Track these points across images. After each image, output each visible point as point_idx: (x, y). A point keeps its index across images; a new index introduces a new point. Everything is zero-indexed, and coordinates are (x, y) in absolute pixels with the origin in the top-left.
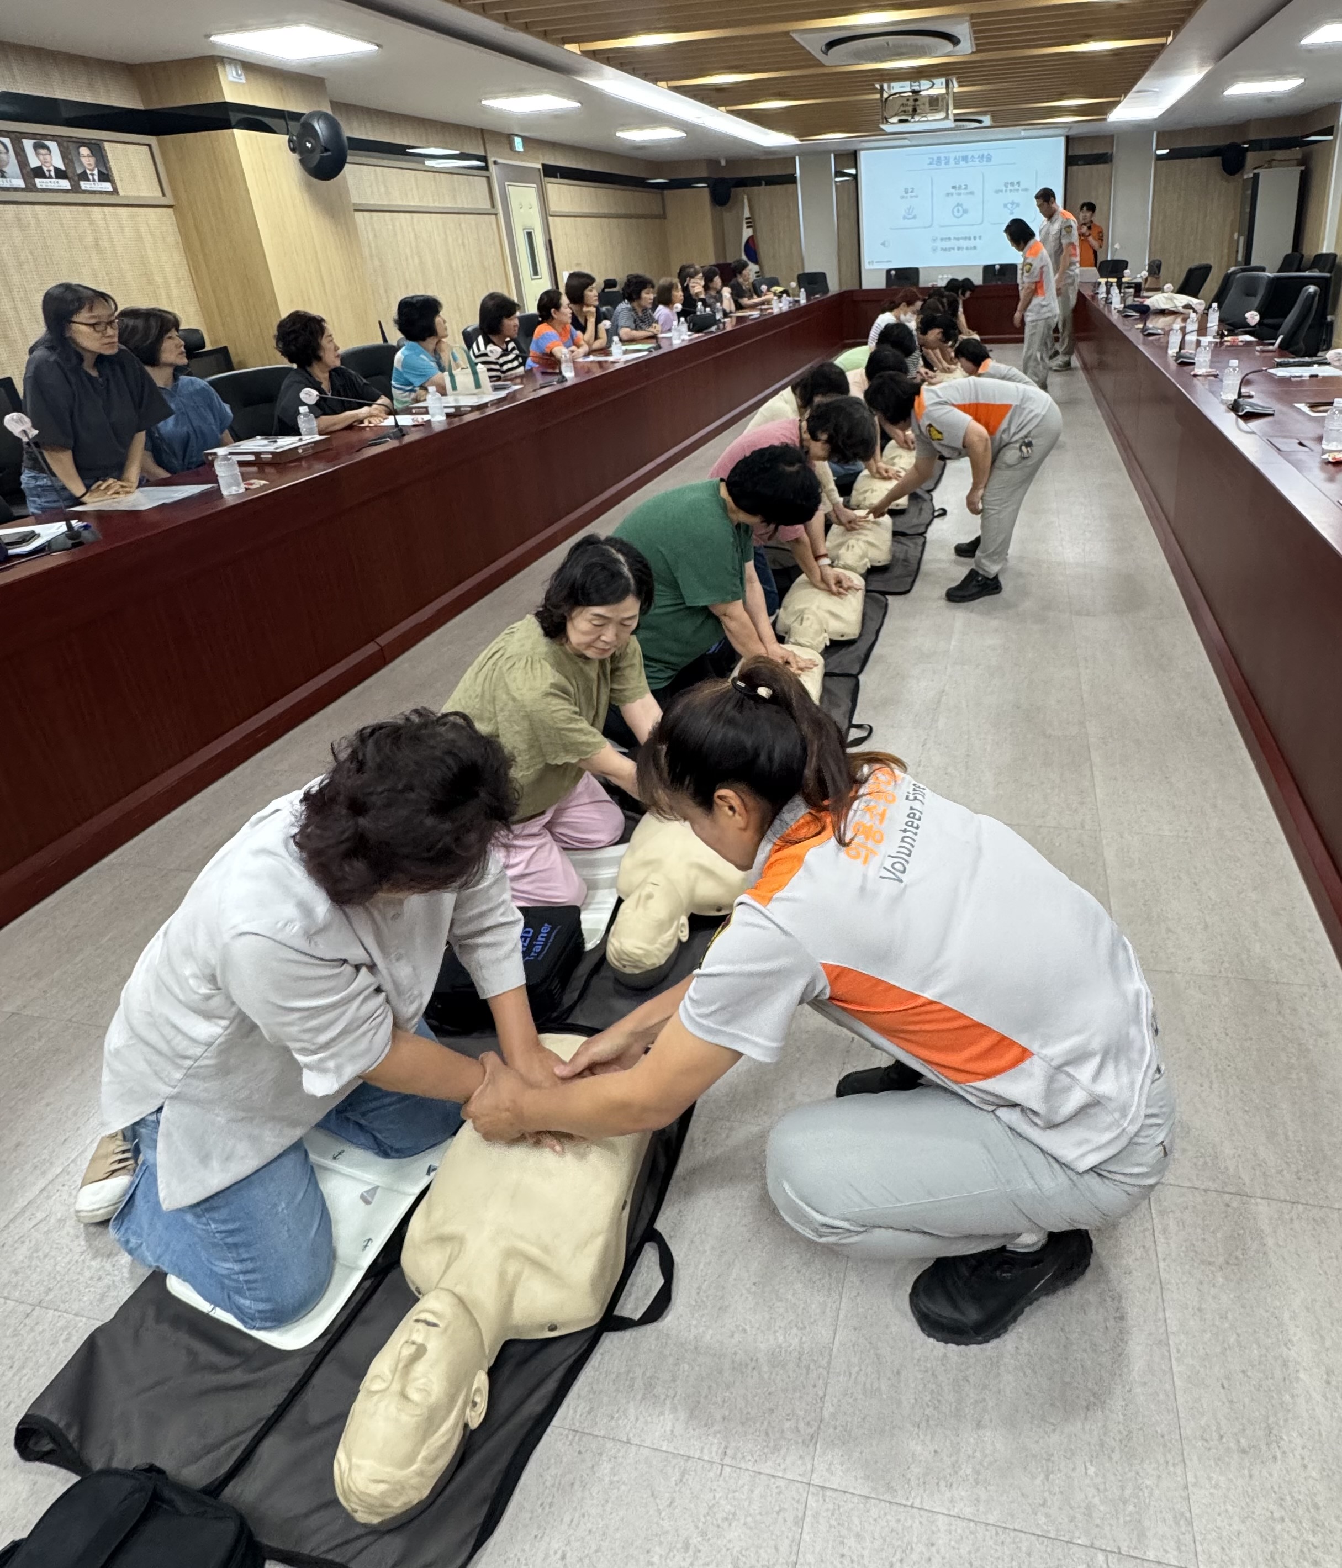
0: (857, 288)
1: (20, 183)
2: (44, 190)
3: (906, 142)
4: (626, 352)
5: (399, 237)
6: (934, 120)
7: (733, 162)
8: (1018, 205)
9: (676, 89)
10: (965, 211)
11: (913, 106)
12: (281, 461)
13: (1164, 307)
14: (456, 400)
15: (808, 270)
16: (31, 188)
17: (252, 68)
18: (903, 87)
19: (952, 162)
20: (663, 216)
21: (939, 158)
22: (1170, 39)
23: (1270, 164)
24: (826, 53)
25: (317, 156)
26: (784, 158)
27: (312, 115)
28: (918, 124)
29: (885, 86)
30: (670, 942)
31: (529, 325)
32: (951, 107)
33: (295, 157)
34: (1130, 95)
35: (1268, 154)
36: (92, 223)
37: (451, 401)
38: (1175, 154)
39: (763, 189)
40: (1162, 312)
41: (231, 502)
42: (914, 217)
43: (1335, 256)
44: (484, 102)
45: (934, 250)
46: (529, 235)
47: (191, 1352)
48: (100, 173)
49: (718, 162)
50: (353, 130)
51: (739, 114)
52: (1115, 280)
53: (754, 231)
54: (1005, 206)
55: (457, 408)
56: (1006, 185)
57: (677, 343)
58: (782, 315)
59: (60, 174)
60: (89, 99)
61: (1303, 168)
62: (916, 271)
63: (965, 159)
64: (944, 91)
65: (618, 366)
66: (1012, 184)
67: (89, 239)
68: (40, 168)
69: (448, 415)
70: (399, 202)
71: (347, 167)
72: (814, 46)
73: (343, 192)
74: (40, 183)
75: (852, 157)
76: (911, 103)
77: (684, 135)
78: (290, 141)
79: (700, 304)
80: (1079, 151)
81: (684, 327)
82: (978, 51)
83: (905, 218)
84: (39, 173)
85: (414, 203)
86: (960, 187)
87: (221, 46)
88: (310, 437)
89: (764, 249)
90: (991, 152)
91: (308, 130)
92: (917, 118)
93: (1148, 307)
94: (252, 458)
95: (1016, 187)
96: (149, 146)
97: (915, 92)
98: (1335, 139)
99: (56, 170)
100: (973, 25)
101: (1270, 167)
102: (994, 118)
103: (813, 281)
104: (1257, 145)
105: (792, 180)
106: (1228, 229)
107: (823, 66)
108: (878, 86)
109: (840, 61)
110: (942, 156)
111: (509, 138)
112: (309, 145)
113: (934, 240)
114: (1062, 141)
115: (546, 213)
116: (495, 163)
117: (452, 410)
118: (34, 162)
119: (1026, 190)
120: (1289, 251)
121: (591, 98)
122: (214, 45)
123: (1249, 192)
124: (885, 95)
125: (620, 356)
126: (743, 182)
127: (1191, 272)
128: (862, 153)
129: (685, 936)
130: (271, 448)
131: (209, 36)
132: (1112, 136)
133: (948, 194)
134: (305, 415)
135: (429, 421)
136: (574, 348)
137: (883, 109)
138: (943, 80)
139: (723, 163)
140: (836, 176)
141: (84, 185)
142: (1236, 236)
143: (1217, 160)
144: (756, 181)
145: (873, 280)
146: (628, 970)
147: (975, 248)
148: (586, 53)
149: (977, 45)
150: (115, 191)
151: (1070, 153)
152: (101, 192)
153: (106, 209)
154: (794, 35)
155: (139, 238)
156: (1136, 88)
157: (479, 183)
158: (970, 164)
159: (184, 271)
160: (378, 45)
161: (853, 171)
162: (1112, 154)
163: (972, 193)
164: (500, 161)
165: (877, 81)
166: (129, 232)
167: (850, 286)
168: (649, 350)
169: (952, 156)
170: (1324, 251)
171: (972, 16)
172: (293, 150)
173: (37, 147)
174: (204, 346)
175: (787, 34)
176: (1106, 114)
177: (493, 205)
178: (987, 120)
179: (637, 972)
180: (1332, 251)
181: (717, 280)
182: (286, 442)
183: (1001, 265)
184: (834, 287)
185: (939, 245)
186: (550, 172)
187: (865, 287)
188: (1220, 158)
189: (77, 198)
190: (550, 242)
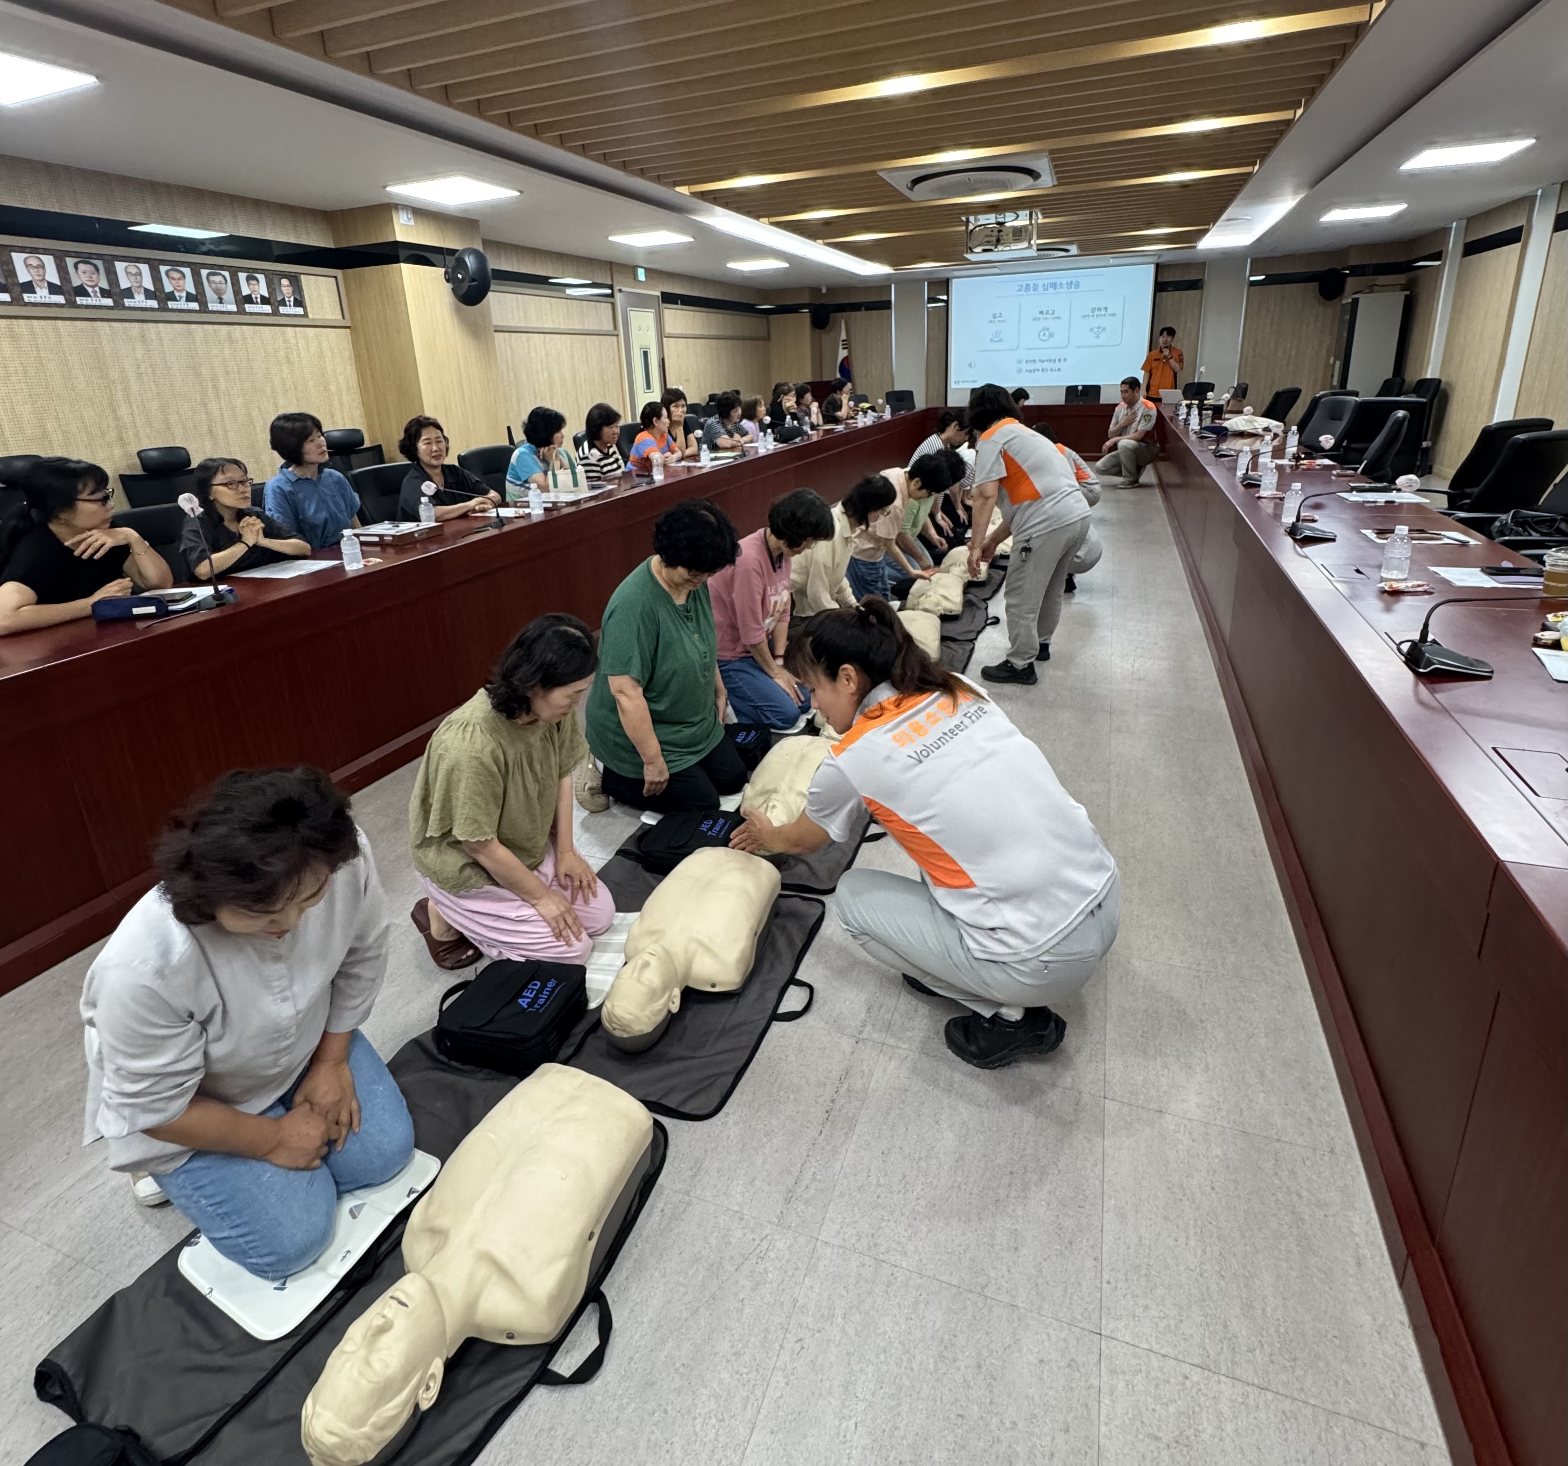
0: (942, 405)
1: (233, 308)
2: (251, 314)
3: (996, 271)
4: (712, 460)
5: (533, 355)
6: (1018, 249)
7: (833, 290)
8: (1104, 329)
9: (778, 224)
10: (1051, 335)
11: (997, 237)
12: (402, 543)
13: (1242, 428)
14: (557, 497)
15: (897, 388)
16: (241, 311)
17: (421, 213)
18: (990, 219)
19: (1040, 288)
20: (768, 337)
21: (1028, 285)
22: (1256, 168)
23: (1371, 289)
24: (911, 189)
25: (466, 285)
26: (881, 286)
27: (465, 251)
28: (1001, 253)
29: (972, 218)
30: (660, 1011)
31: (630, 433)
32: (1035, 237)
33: (449, 286)
34: (1219, 223)
35: (1368, 279)
36: (286, 341)
37: (552, 496)
38: (1271, 280)
39: (859, 316)
40: (1242, 434)
41: (350, 575)
42: (1001, 340)
43: (1440, 381)
44: (611, 238)
45: (1020, 371)
46: (645, 354)
47: (185, 1330)
48: (295, 299)
49: (820, 290)
50: (495, 263)
51: (836, 246)
52: (1196, 402)
53: (850, 352)
54: (1091, 330)
55: (554, 503)
56: (1093, 310)
57: (762, 452)
58: (866, 429)
59: (265, 301)
60: (292, 240)
61: (1408, 293)
63: (1054, 285)
64: (1027, 222)
65: (704, 471)
66: (1099, 309)
67: (282, 354)
68: (250, 296)
69: (546, 509)
70: (535, 325)
71: (490, 294)
72: (900, 183)
73: (486, 316)
74: (249, 308)
75: (944, 285)
76: (996, 233)
77: (787, 265)
78: (446, 273)
79: (788, 417)
80: (1167, 277)
81: (770, 438)
82: (1059, 185)
83: (992, 340)
84: (249, 299)
85: (548, 325)
86: (1047, 312)
87: (397, 195)
88: (427, 523)
89: (857, 369)
90: (1081, 279)
91: (461, 263)
92: (1000, 248)
93: (1226, 429)
94: (376, 539)
95: (1103, 312)
96: (336, 277)
97: (998, 223)
98: (1444, 265)
99: (262, 297)
100: (1053, 160)
101: (1372, 292)
102: (1080, 248)
103: (900, 399)
104: (1358, 271)
105: (886, 305)
106: (1324, 352)
107: (908, 200)
108: (964, 219)
109: (923, 196)
110: (1031, 283)
111: (634, 269)
112: (460, 276)
113: (1020, 362)
114: (1152, 268)
115: (661, 334)
116: (620, 291)
117: (550, 505)
118: (245, 291)
119: (1113, 315)
120: (1390, 376)
121: (703, 233)
122: (390, 193)
123: (1348, 317)
124: (971, 227)
125: (707, 461)
126: (843, 308)
127: (1278, 396)
128: (954, 281)
129: (675, 1008)
130: (393, 532)
131: (385, 187)
132: (1204, 264)
133: (1035, 319)
134: (425, 504)
135: (529, 514)
136: (668, 454)
137: (968, 241)
139: (824, 291)
140: (929, 302)
141: (282, 310)
142: (1332, 361)
143: (1314, 285)
144: (856, 307)
145: (958, 396)
146: (617, 1033)
147: (1060, 369)
148: (694, 194)
149: (1058, 179)
150: (306, 315)
151: (1159, 280)
152: (295, 316)
153: (298, 329)
154: (881, 174)
155: (321, 352)
156: (1225, 216)
157: (606, 308)
158: (1058, 290)
159: (354, 381)
160: (521, 192)
161: (945, 297)
162: (1203, 281)
163: (1058, 318)
164: (624, 289)
165: (963, 214)
166: (313, 348)
167: (937, 403)
168: (735, 458)
169: (1041, 284)
170: (1429, 376)
171: (1052, 152)
172: (448, 281)
173: (248, 279)
174: (362, 444)
175: (874, 172)
176: (1196, 242)
177: (615, 327)
178: (1074, 249)
179: (625, 1036)
180: (1437, 376)
181: (808, 396)
182: (407, 527)
183: (1084, 387)
184: (920, 403)
185: (1024, 366)
186: (669, 298)
187: (950, 404)
188: (1317, 284)
189: (276, 320)
190: (663, 360)
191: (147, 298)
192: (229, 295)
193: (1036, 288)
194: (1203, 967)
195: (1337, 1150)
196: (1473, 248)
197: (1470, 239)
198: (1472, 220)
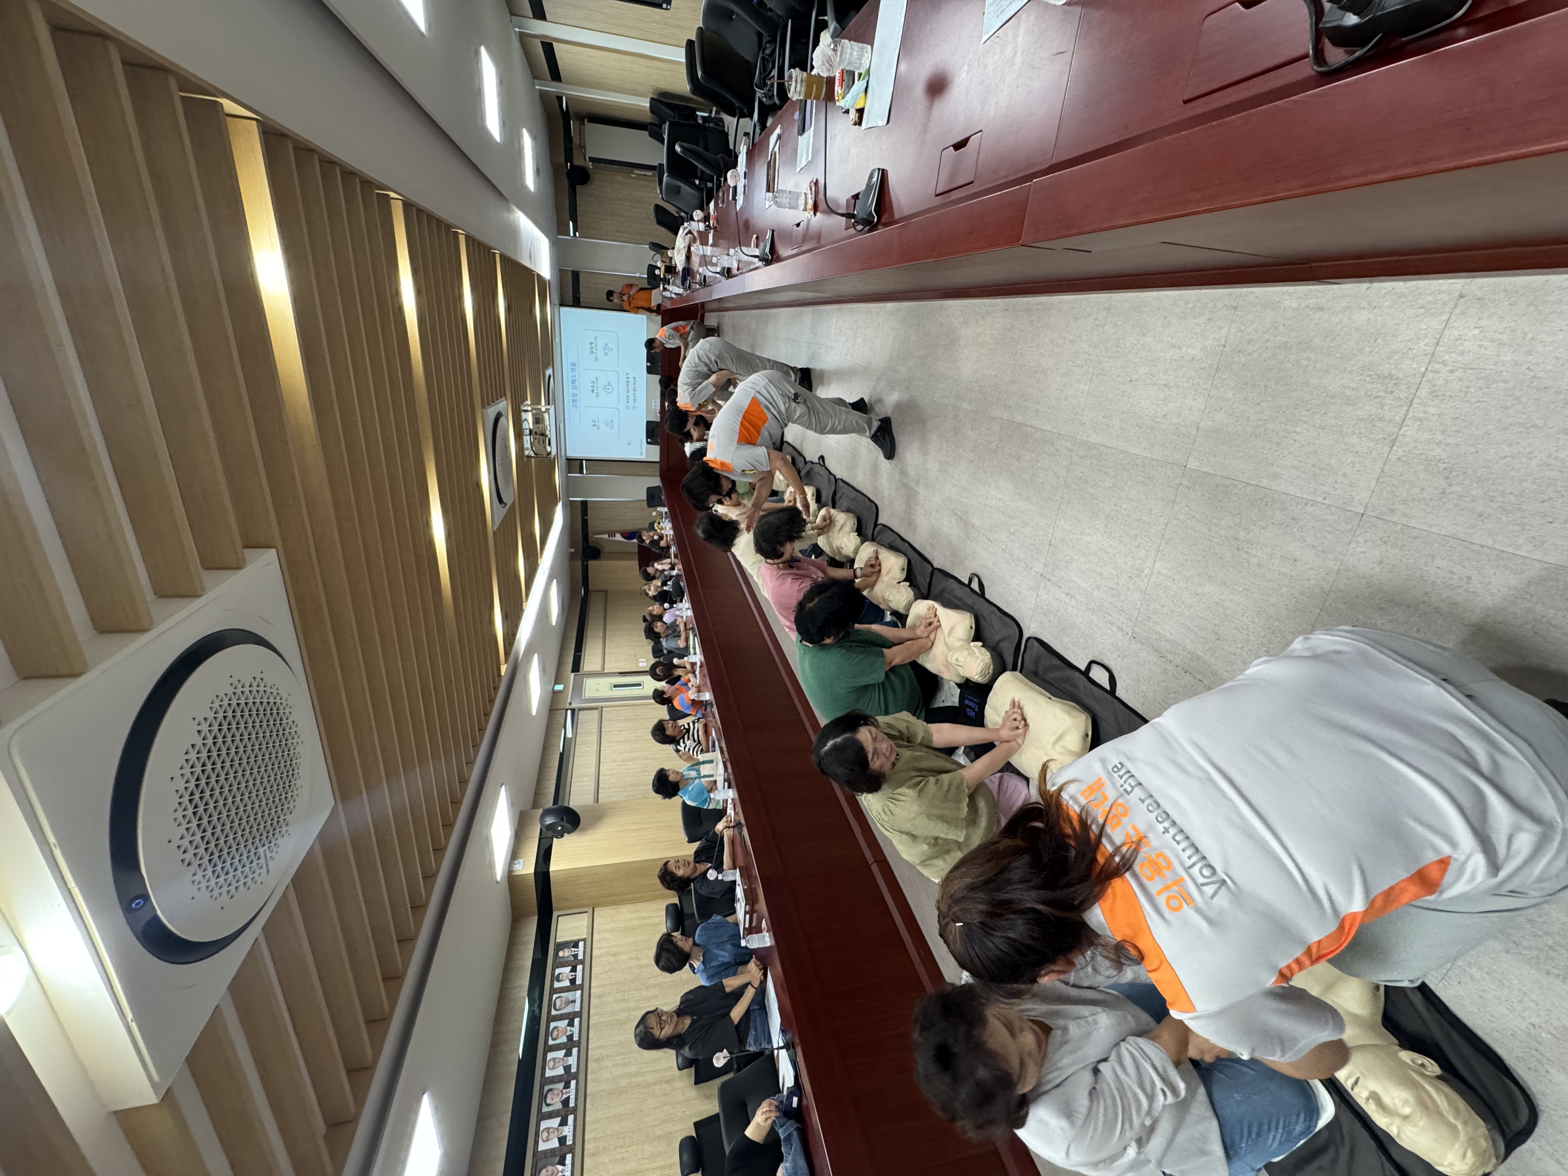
0: (658, 466)
1: (579, 993)
2: (583, 980)
3: (562, 425)
4: (695, 654)
5: (615, 772)
6: (549, 419)
8: (606, 345)
9: (527, 593)
10: (609, 384)
11: (540, 435)
12: (751, 898)
14: (720, 775)
15: (645, 502)
16: (581, 987)
18: (527, 440)
19: (575, 392)
20: (606, 592)
21: (572, 401)
22: (497, 251)
23: (583, 149)
25: (565, 824)
26: (571, 509)
27: (542, 822)
28: (551, 433)
29: (526, 453)
32: (539, 407)
33: (566, 835)
34: (533, 268)
36: (602, 956)
37: (720, 784)
38: (574, 218)
39: (591, 528)
42: (612, 421)
43: (652, 98)
44: (534, 713)
45: (635, 408)
46: (616, 686)
48: (573, 947)
49: (572, 553)
50: (549, 800)
51: (542, 548)
52: (662, 283)
54: (606, 354)
55: (725, 780)
56: (592, 353)
57: (690, 613)
58: (675, 529)
59: (574, 970)
62: (648, 423)
63: (573, 381)
64: (530, 413)
66: (592, 348)
67: (612, 959)
68: (570, 980)
69: (729, 787)
70: (594, 769)
71: (572, 805)
73: (587, 809)
74: (579, 982)
75: (570, 460)
76: (537, 436)
77: (555, 581)
78: (557, 838)
79: (665, 588)
80: (569, 297)
82: (505, 395)
83: (612, 428)
84: (573, 981)
85: (593, 760)
86: (593, 387)
88: (737, 876)
90: (570, 362)
91: (550, 827)
92: (548, 434)
93: (684, 269)
94: (748, 916)
95: (594, 345)
96: (558, 916)
97: (531, 434)
99: (571, 971)
100: (489, 404)
101: (585, 148)
102: (548, 366)
103: (653, 498)
104: (569, 157)
105: (584, 504)
106: (628, 181)
107: (514, 504)
108: (527, 459)
109: (511, 492)
110: (571, 398)
111: (555, 693)
112: (559, 828)
113: (628, 407)
114: (563, 309)
115: (602, 674)
116: (570, 704)
117: (726, 784)
118: (567, 983)
119: (596, 338)
120: (647, 133)
121: (533, 647)
122: (502, 879)
123: (602, 165)
124: (533, 454)
125: (696, 657)
126: (585, 536)
127: (661, 223)
128: (568, 456)
130: (743, 904)
131: (497, 882)
132: (561, 273)
133: (597, 395)
134: (724, 876)
135: (733, 800)
136: (690, 684)
137: (542, 456)
138: (523, 413)
139: (573, 550)
140: (582, 473)
141: (580, 957)
143: (578, 188)
144: (585, 527)
145: (653, 453)
147: (634, 378)
148: (506, 659)
149: (501, 397)
150: (584, 940)
151: (572, 303)
152: (585, 948)
153: (594, 947)
154: (496, 528)
155: (611, 930)
156: (527, 264)
157: (582, 715)
158: (577, 378)
160: (502, 785)
161: (580, 462)
162: (573, 271)
163: (597, 378)
164: (569, 701)
165: (523, 459)
167: (657, 470)
168: (695, 635)
169: (571, 391)
170: (649, 106)
171: (484, 406)
172: (562, 837)
173: (558, 981)
176: (546, 282)
177: (596, 708)
178: (549, 371)
180: (649, 100)
181: (650, 570)
182: (739, 892)
183: (647, 361)
184: (657, 483)
185: (631, 404)
186: (576, 668)
187: (658, 459)
188: (577, 187)
189: (587, 962)
190: (620, 673)
191: (571, 1055)
192: (569, 995)
193: (575, 395)
194: (1090, 370)
195: (1235, 304)
196: (555, 74)
197: (549, 77)
198: (535, 75)
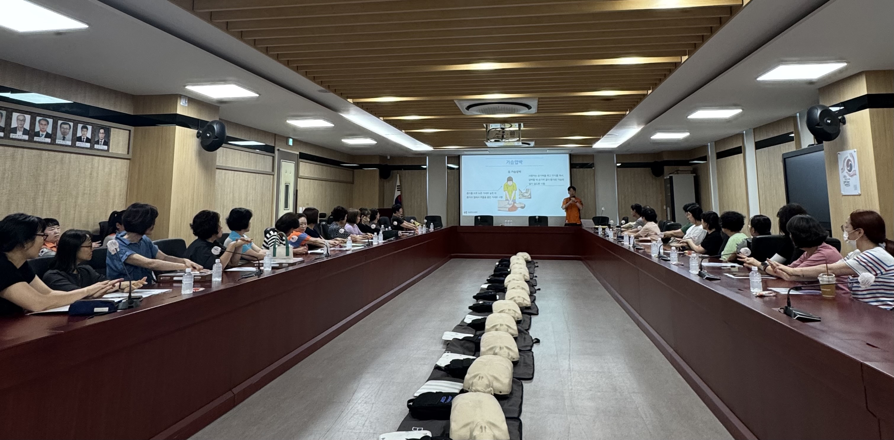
1: (69, 143)
3: (487, 152)
7: (393, 158)
9: (387, 121)
15: (431, 214)
16: (73, 145)
18: (497, 126)
25: (210, 140)
26: (421, 157)
28: (504, 143)
29: (489, 125)
34: (605, 136)
35: (675, 168)
38: (626, 166)
44: (287, 121)
49: (386, 157)
53: (402, 193)
61: (695, 174)
62: (492, 218)
64: (517, 129)
73: (214, 158)
74: (78, 144)
75: (457, 159)
76: (501, 133)
77: (376, 143)
78: (198, 133)
80: (575, 161)
82: (538, 113)
89: (407, 203)
91: (210, 129)
92: (504, 140)
96: (130, 131)
97: (503, 129)
98: (708, 162)
100: (539, 102)
101: (678, 173)
102: (536, 143)
108: (485, 125)
111: (287, 138)
112: (208, 135)
114: (567, 157)
116: (278, 150)
123: (669, 184)
124: (489, 129)
128: (463, 156)
132: (594, 155)
137: (486, 135)
138: (518, 124)
141: (96, 146)
144: (404, 168)
151: (572, 162)
153: (102, 158)
154: (456, 101)
156: (609, 133)
157: (269, 159)
160: (259, 94)
161: (457, 165)
162: (594, 164)
164: (281, 149)
171: (539, 98)
172: (198, 137)
175: (453, 101)
176: (592, 144)
178: (532, 144)
184: (446, 224)
186: (302, 156)
187: (462, 225)
188: (649, 168)
189: (91, 153)
191: (24, 134)
192: (69, 136)
196: (720, 155)
197: (717, 152)
198: (717, 143)
